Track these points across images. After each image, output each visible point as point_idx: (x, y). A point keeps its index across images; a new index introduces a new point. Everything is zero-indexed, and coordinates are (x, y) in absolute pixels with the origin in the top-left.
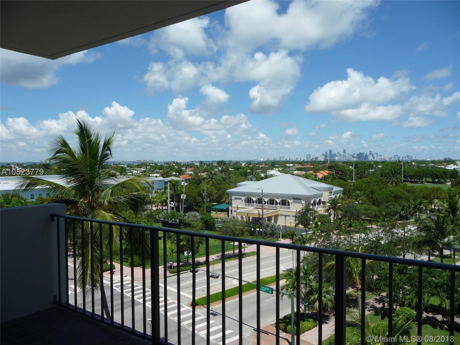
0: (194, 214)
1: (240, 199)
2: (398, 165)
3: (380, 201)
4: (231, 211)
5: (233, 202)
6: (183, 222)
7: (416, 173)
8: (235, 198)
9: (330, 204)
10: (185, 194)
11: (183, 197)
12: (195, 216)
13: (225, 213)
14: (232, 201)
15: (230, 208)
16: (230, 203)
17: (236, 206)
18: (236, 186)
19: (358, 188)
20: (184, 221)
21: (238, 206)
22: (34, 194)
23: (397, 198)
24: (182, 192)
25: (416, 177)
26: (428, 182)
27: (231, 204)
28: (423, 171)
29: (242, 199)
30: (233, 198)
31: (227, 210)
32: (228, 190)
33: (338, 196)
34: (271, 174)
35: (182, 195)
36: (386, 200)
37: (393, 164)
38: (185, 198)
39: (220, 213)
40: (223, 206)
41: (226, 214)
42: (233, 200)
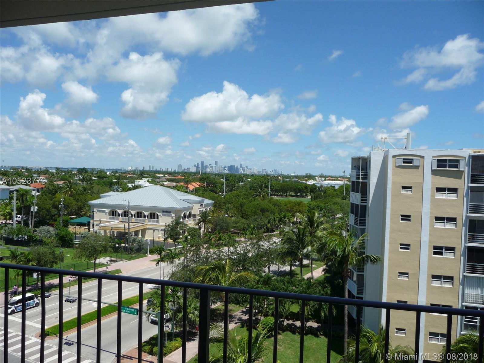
0: (47, 229)
1: (104, 211)
2: (266, 179)
3: (249, 214)
4: (93, 225)
5: (95, 215)
6: (33, 239)
7: (282, 187)
8: (97, 210)
9: (200, 217)
10: (36, 205)
11: (34, 209)
12: (48, 232)
13: (85, 227)
14: (94, 214)
15: (92, 222)
16: (91, 217)
17: (99, 219)
18: (99, 198)
19: (228, 201)
20: (34, 237)
21: (101, 220)
23: (263, 211)
24: (33, 204)
25: (281, 191)
26: (291, 196)
27: (93, 217)
28: (288, 185)
29: (106, 212)
30: (95, 210)
31: (88, 224)
32: (90, 202)
33: (208, 208)
34: (139, 185)
35: (32, 207)
36: (254, 213)
37: (262, 178)
38: (36, 210)
39: (80, 227)
40: (83, 220)
41: (87, 228)
42: (95, 213)
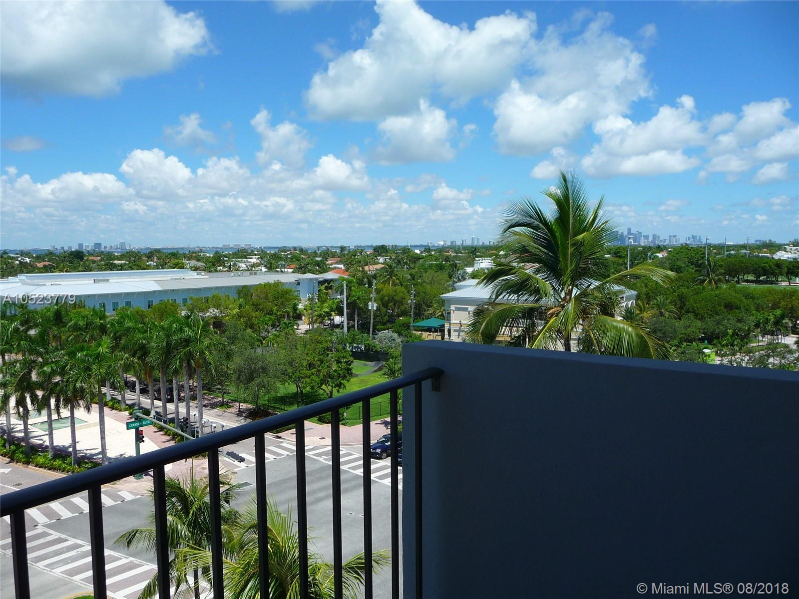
0: (390, 336)
1: (466, 310)
2: (697, 252)
3: (701, 312)
4: (449, 331)
5: (452, 314)
6: (373, 349)
7: (729, 266)
8: (455, 308)
9: (622, 317)
10: (375, 301)
11: (372, 307)
12: (393, 340)
13: (437, 334)
14: (450, 313)
15: (447, 326)
16: (446, 317)
17: (458, 322)
18: (454, 289)
19: (654, 291)
20: (373, 348)
21: (462, 322)
22: (118, 302)
23: (730, 307)
24: (370, 300)
25: (728, 273)
26: (747, 281)
27: (449, 320)
28: (742, 262)
29: (469, 310)
30: (453, 307)
31: (441, 330)
32: (444, 295)
33: (630, 303)
34: (481, 268)
35: (370, 303)
36: (711, 311)
37: (690, 250)
38: (375, 308)
39: (428, 333)
40: (434, 322)
41: (440, 335)
42: (452, 312)
